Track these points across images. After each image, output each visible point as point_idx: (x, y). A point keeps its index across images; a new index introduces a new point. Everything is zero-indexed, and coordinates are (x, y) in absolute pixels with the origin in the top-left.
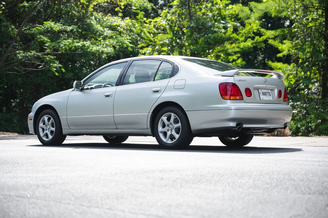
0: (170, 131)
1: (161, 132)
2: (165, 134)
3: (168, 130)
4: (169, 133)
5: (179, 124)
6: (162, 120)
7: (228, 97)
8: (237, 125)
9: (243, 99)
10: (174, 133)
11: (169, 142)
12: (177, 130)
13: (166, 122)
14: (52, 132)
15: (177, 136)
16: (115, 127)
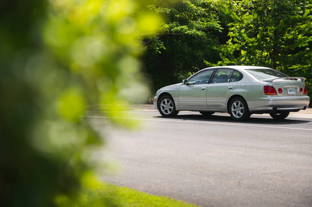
0: (238, 111)
1: (233, 111)
2: (235, 112)
3: (237, 110)
4: (237, 112)
5: (243, 108)
6: (234, 105)
7: (269, 94)
8: (273, 109)
9: (277, 95)
10: (240, 112)
11: (238, 117)
12: (242, 111)
13: (236, 106)
14: (170, 110)
15: (242, 114)
16: (207, 107)
